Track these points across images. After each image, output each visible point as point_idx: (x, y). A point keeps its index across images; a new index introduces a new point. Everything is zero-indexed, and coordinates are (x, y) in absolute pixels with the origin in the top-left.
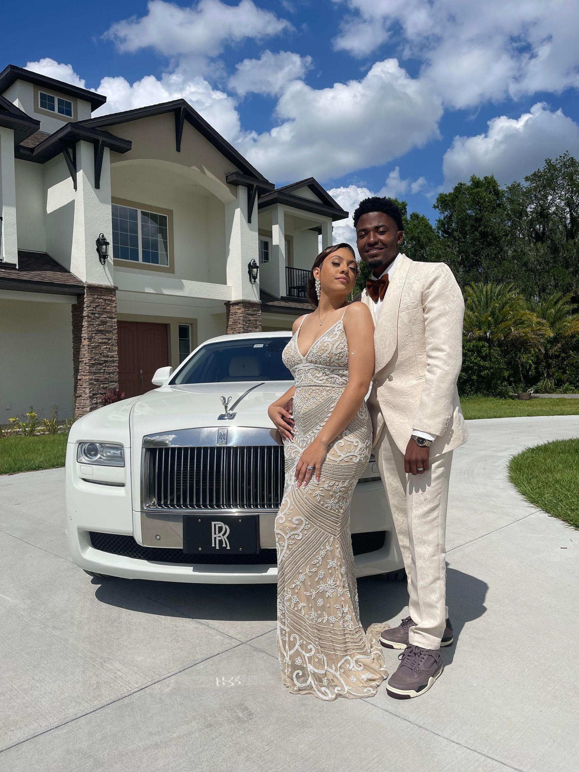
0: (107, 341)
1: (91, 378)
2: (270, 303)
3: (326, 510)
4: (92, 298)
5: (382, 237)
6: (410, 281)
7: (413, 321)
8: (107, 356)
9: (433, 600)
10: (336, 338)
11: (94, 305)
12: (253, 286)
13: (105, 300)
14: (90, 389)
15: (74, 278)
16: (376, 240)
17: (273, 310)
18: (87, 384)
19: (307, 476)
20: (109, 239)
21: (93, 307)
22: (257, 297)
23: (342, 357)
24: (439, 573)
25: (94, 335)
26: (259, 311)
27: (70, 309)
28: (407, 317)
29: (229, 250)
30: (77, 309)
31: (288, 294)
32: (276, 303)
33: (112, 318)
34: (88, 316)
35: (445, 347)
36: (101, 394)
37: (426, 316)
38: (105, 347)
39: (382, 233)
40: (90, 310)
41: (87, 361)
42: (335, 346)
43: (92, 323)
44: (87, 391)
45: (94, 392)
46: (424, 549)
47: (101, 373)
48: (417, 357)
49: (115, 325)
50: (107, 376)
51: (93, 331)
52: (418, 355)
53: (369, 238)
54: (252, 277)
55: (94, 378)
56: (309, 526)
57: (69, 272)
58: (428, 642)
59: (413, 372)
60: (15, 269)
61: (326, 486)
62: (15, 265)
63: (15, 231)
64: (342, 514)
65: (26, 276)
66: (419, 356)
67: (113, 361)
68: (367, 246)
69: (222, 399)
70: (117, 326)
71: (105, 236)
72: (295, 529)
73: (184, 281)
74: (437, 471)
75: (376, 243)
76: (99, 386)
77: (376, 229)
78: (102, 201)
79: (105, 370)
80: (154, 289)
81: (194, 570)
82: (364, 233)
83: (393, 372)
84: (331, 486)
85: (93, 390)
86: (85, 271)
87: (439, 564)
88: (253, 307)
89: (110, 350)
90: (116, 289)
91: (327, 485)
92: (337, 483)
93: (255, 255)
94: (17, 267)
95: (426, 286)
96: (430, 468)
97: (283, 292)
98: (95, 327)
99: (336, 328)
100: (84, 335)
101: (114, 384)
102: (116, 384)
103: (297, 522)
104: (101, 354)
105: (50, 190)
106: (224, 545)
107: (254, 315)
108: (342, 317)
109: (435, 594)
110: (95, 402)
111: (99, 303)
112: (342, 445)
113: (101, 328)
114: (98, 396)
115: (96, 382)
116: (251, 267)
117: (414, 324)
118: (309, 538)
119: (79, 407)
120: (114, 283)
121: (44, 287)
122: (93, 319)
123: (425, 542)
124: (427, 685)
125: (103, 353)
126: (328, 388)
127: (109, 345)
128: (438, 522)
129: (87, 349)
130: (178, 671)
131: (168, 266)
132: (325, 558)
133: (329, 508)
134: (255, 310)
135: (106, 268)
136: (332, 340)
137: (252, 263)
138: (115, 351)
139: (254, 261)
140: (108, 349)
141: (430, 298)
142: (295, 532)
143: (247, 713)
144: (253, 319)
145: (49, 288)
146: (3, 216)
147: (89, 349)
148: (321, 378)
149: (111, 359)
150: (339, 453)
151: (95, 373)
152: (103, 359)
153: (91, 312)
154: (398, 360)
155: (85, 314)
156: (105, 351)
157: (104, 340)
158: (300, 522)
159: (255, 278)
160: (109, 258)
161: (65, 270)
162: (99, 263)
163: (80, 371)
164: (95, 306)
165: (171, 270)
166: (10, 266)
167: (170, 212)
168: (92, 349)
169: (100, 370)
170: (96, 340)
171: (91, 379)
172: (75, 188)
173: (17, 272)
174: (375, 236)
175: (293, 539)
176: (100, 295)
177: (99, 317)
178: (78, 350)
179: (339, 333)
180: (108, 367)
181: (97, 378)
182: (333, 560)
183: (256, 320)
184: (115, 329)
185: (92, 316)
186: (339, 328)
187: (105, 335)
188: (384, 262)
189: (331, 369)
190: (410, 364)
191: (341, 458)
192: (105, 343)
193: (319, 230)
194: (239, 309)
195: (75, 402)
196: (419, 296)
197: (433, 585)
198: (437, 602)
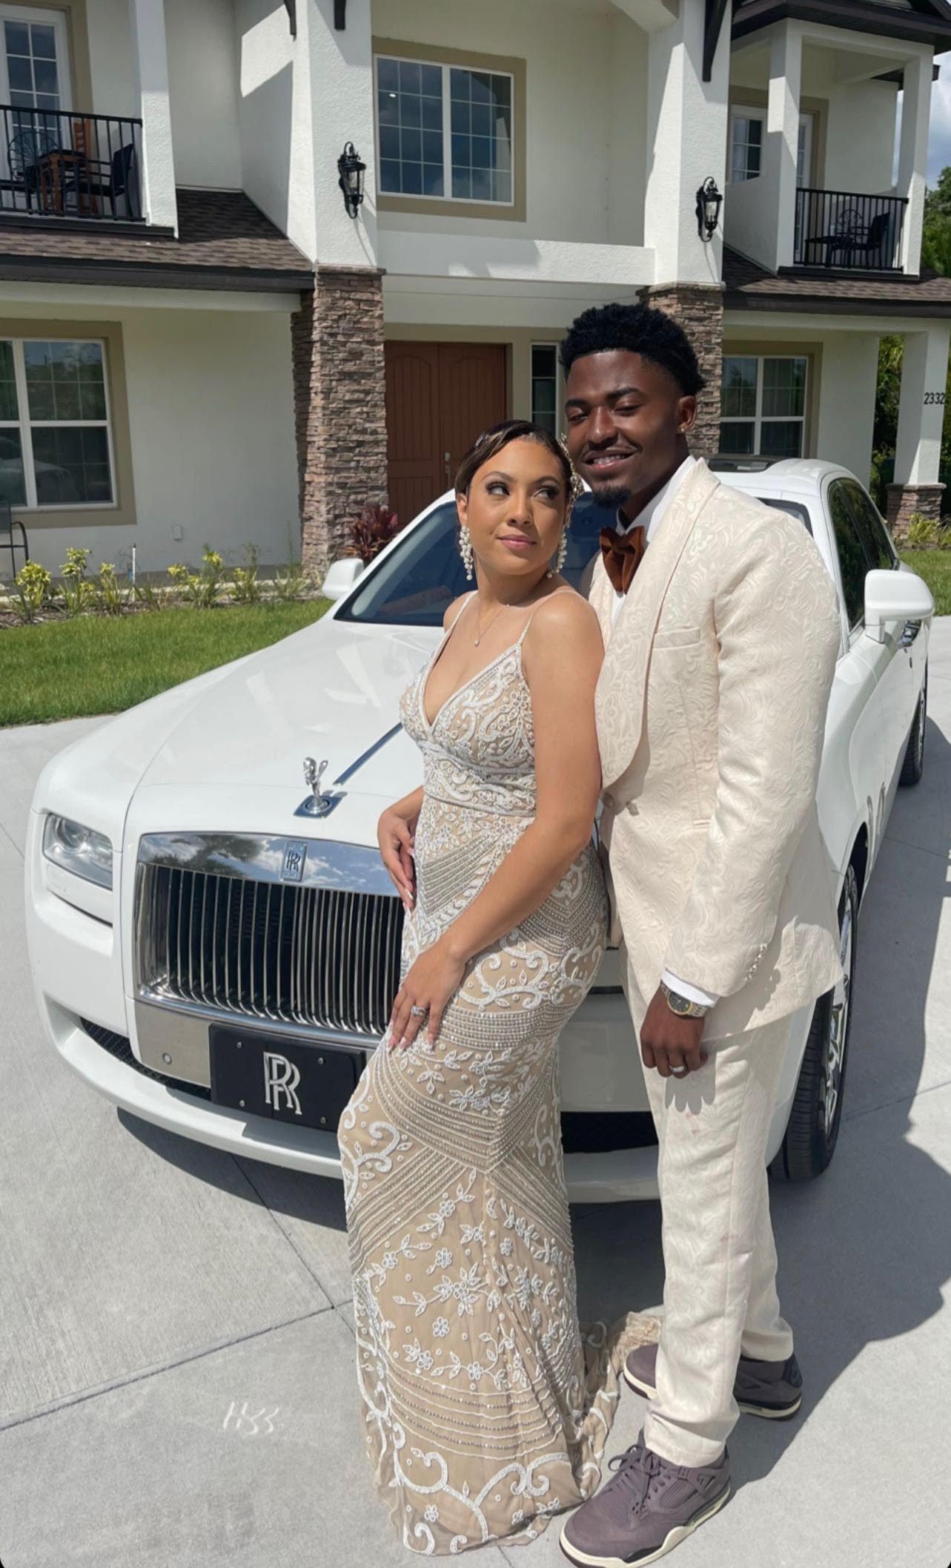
0: (362, 396)
1: (329, 480)
2: (749, 288)
3: (455, 1112)
4: (330, 299)
5: (629, 424)
6: (688, 562)
7: (686, 676)
8: (364, 431)
9: (701, 1361)
10: (491, 699)
11: (334, 315)
12: (705, 248)
13: (358, 302)
14: (328, 504)
15: (294, 252)
16: (610, 432)
17: (753, 303)
18: (323, 493)
19: (411, 1027)
20: (368, 153)
21: (333, 320)
22: (715, 273)
23: (505, 749)
24: (723, 1303)
25: (334, 383)
26: (717, 309)
27: (288, 323)
28: (669, 664)
29: (653, 157)
30: (302, 323)
31: (798, 259)
32: (764, 287)
33: (373, 343)
34: (321, 339)
35: (760, 763)
36: (351, 515)
37: (723, 665)
38: (358, 410)
39: (628, 411)
40: (326, 328)
41: (322, 443)
42: (484, 724)
43: (330, 357)
44: (323, 508)
45: (337, 512)
46: (689, 1243)
47: (350, 468)
48: (698, 766)
49: (381, 358)
50: (364, 476)
51: (333, 375)
52: (701, 762)
53: (592, 425)
54: (706, 224)
55: (336, 480)
56: (409, 1144)
57: (284, 237)
58: (679, 1449)
59: (685, 803)
60: (172, 239)
61: (448, 1060)
62: (172, 230)
63: (169, 150)
64: (503, 1117)
65: (194, 254)
66: (702, 765)
67: (377, 443)
68: (587, 447)
69: (308, 763)
70: (386, 360)
71: (357, 149)
72: (376, 1149)
73: (540, 244)
74: (726, 1069)
75: (610, 441)
76: (348, 497)
77: (612, 398)
78: (351, 60)
79: (358, 461)
80: (466, 265)
81: (246, 1134)
82: (580, 411)
83: (639, 794)
84: (463, 1062)
85: (335, 507)
86: (315, 235)
87: (724, 1284)
88: (704, 300)
89: (369, 418)
90: (382, 272)
91: (452, 1058)
92: (478, 1056)
93: (715, 169)
94: (176, 235)
95: (723, 585)
96: (710, 1058)
97: (785, 255)
98: (337, 366)
99: (501, 668)
100: (316, 384)
101: (377, 492)
102: (383, 494)
103: (379, 1135)
104: (350, 427)
105: (246, 39)
106: (290, 1105)
107: (705, 319)
108: (523, 635)
109: (707, 1347)
110: (339, 532)
111: (345, 309)
112: (496, 967)
113: (350, 367)
114: (345, 519)
115: (342, 488)
116: (706, 196)
117: (688, 683)
118: (409, 1171)
119: (309, 541)
120: (379, 258)
121: (228, 279)
122: (333, 348)
123: (690, 1228)
124: (660, 1546)
125: (355, 423)
126: (477, 814)
127: (366, 406)
128: (730, 1184)
129: (320, 415)
130: (169, 1363)
131: (511, 204)
132: (453, 1217)
133: (461, 1109)
134: (709, 308)
135: (361, 225)
136: (479, 704)
137: (706, 187)
138: (381, 418)
139: (712, 183)
140: (365, 416)
141: (732, 620)
142: (376, 1155)
143: (243, 1526)
144: (702, 328)
145: (238, 280)
146: (143, 118)
147: (324, 415)
148: (461, 789)
149: (371, 438)
150: (485, 986)
151: (338, 470)
152: (355, 437)
153: (328, 331)
154: (650, 768)
155: (316, 336)
156: (358, 420)
157: (356, 396)
158: (387, 1137)
159: (711, 226)
160: (366, 200)
161: (276, 232)
162: (346, 213)
163: (309, 463)
164: (335, 317)
165: (518, 213)
166: (161, 234)
167: (519, 65)
168: (333, 415)
169: (349, 461)
170: (340, 396)
171: (330, 484)
172: (293, 32)
173: (175, 245)
174: (606, 421)
175: (371, 1170)
176: (347, 292)
177: (346, 343)
178: (304, 416)
179: (502, 684)
180: (365, 455)
181: (342, 480)
182: (475, 1224)
183: (709, 333)
184: (380, 369)
185: (331, 341)
186: (508, 670)
187: (359, 384)
188: (635, 491)
189: (485, 774)
190: (679, 783)
191: (488, 1000)
192: (357, 401)
193: (897, 78)
194: (669, 306)
195: (302, 530)
196: (703, 609)
197: (702, 1328)
198: (710, 1367)
